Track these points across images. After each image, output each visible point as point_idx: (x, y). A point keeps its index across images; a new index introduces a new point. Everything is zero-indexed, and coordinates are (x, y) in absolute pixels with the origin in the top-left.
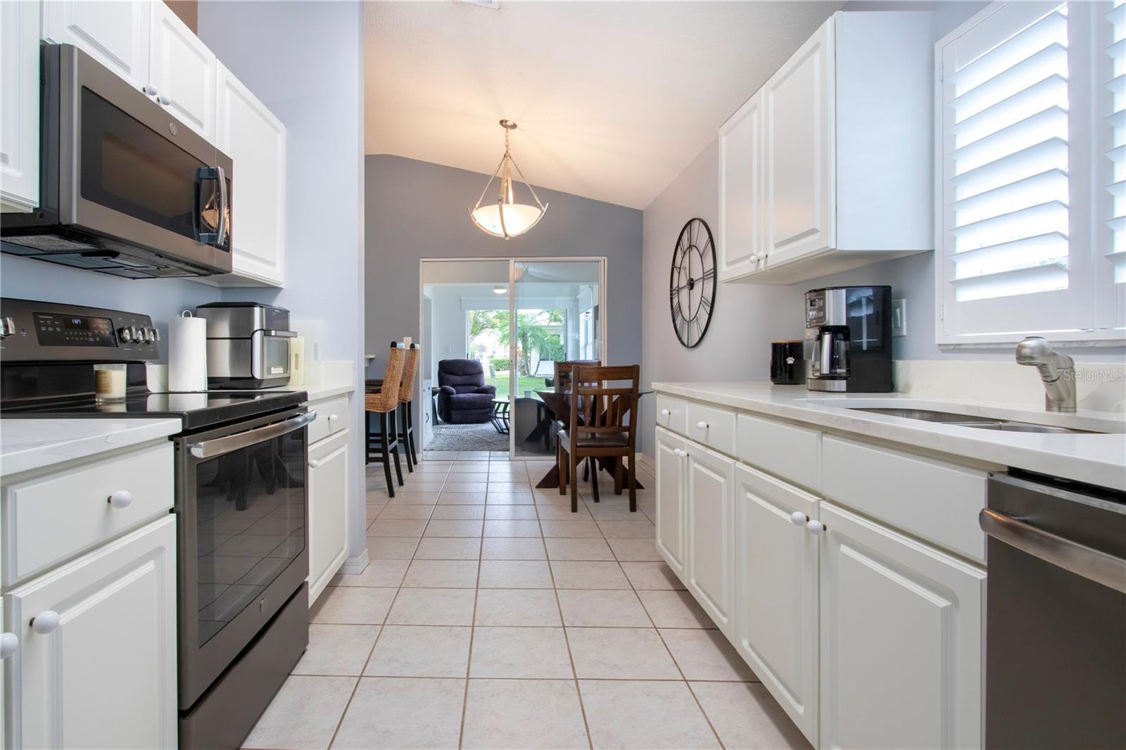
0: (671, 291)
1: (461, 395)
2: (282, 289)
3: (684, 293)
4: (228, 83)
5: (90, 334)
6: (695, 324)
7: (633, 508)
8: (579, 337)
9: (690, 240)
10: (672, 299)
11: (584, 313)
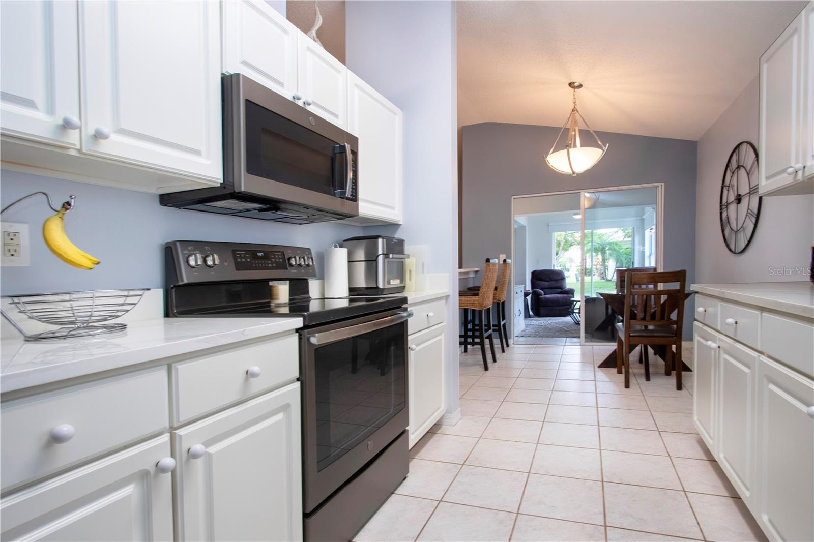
0: (721, 206)
1: (548, 296)
2: (401, 225)
3: (732, 208)
4: (356, 85)
5: (269, 262)
6: (742, 233)
7: (679, 387)
8: (644, 249)
9: (738, 161)
10: (721, 213)
11: (649, 230)
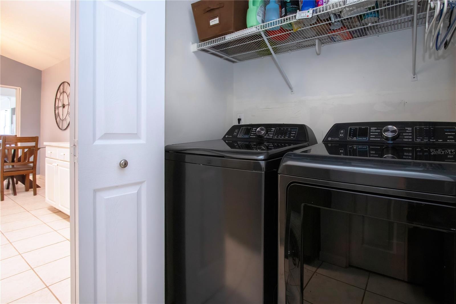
0: (55, 107)
3: (61, 109)
6: (65, 121)
7: (35, 194)
9: (63, 89)
10: (55, 110)
